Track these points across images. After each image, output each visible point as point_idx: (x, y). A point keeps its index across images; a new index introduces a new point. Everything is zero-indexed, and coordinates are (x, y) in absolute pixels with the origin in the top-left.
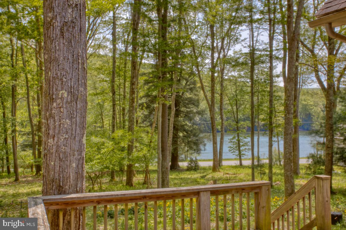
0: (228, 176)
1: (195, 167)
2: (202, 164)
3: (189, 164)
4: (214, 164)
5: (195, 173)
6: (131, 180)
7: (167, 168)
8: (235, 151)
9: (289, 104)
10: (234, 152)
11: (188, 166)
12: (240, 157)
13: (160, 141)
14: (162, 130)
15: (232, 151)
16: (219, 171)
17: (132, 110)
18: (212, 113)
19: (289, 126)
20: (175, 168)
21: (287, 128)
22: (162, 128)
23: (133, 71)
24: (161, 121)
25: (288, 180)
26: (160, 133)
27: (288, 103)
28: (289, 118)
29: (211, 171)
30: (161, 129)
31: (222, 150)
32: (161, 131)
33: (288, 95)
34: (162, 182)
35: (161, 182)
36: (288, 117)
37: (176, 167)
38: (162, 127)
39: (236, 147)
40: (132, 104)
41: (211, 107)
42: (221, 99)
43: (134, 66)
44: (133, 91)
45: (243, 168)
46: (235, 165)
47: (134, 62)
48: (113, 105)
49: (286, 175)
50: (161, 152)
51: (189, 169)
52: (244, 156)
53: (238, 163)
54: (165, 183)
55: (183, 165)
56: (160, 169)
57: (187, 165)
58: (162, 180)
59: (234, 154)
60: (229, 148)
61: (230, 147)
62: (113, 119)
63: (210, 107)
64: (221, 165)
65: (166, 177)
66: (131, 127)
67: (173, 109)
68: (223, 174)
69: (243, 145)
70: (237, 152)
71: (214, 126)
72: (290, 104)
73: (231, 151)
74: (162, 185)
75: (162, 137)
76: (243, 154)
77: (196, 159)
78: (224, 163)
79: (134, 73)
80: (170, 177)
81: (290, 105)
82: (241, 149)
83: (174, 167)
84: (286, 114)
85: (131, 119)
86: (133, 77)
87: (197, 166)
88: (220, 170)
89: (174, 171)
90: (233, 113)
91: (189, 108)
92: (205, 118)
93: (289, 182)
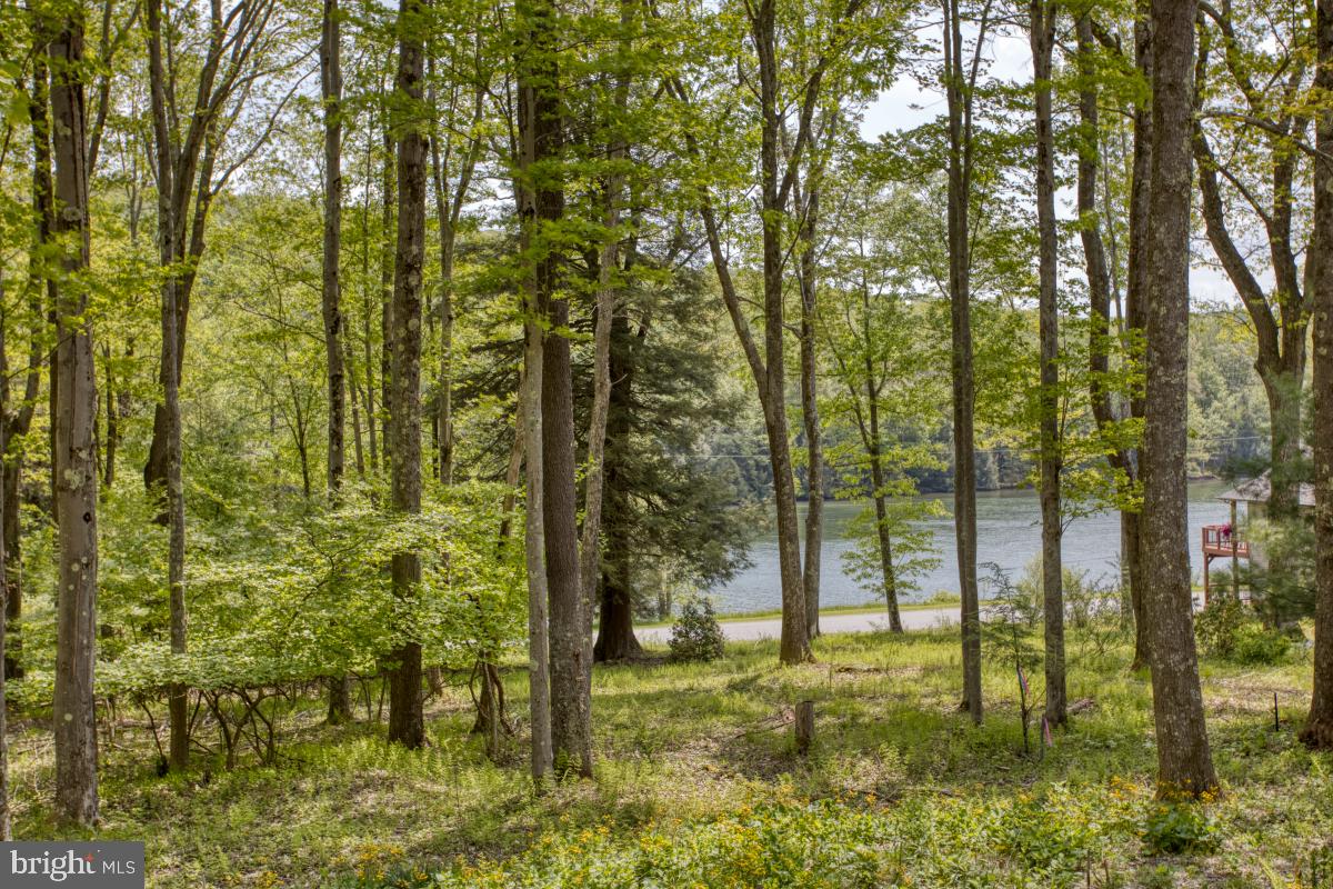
0: (848, 677)
1: (705, 645)
2: (734, 632)
3: (680, 634)
4: (787, 627)
5: (707, 668)
6: (410, 716)
7: (577, 656)
8: (869, 570)
9: (1166, 317)
10: (866, 576)
11: (674, 644)
12: (891, 596)
13: (540, 524)
14: (546, 473)
15: (859, 573)
16: (811, 660)
17: (406, 389)
18: (771, 407)
19: (1169, 428)
20: (619, 652)
21: (1160, 437)
22: (545, 463)
23: (406, 206)
24: (539, 427)
25: (1174, 690)
26: (539, 487)
27: (1163, 311)
28: (1167, 383)
29: (776, 660)
30: (540, 464)
31: (817, 570)
32: (541, 478)
33: (1161, 272)
34: (554, 724)
35: (549, 726)
36: (1163, 380)
37: (624, 647)
38: (544, 455)
39: (873, 555)
40: (410, 360)
41: (768, 379)
42: (807, 353)
43: (410, 181)
44: (408, 302)
45: (910, 644)
46: (870, 630)
47: (411, 167)
48: (332, 378)
49: (1161, 667)
50: (545, 578)
51: (681, 655)
52: (907, 590)
53: (882, 620)
54: (572, 725)
55: (653, 635)
56: (541, 662)
57: (672, 638)
58: (553, 714)
59: (865, 587)
60: (845, 562)
61: (852, 556)
62: (332, 443)
63: (764, 379)
64: (813, 631)
65: (575, 700)
66: (404, 470)
67: (602, 385)
68: (826, 673)
69: (903, 548)
70: (878, 578)
71: (781, 462)
72: (1172, 315)
73: (853, 570)
74: (554, 735)
75: (547, 507)
76: (904, 584)
77: (708, 612)
78: (828, 624)
79: (411, 215)
80: (596, 691)
81: (1171, 323)
82: (894, 562)
83: (616, 647)
84: (1155, 369)
85: (404, 431)
86: (406, 236)
87: (715, 641)
88: (816, 655)
89: (614, 668)
90: (858, 412)
91: (671, 392)
92: (737, 446)
93: (1178, 704)
